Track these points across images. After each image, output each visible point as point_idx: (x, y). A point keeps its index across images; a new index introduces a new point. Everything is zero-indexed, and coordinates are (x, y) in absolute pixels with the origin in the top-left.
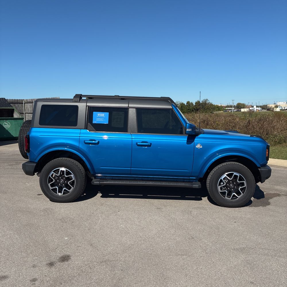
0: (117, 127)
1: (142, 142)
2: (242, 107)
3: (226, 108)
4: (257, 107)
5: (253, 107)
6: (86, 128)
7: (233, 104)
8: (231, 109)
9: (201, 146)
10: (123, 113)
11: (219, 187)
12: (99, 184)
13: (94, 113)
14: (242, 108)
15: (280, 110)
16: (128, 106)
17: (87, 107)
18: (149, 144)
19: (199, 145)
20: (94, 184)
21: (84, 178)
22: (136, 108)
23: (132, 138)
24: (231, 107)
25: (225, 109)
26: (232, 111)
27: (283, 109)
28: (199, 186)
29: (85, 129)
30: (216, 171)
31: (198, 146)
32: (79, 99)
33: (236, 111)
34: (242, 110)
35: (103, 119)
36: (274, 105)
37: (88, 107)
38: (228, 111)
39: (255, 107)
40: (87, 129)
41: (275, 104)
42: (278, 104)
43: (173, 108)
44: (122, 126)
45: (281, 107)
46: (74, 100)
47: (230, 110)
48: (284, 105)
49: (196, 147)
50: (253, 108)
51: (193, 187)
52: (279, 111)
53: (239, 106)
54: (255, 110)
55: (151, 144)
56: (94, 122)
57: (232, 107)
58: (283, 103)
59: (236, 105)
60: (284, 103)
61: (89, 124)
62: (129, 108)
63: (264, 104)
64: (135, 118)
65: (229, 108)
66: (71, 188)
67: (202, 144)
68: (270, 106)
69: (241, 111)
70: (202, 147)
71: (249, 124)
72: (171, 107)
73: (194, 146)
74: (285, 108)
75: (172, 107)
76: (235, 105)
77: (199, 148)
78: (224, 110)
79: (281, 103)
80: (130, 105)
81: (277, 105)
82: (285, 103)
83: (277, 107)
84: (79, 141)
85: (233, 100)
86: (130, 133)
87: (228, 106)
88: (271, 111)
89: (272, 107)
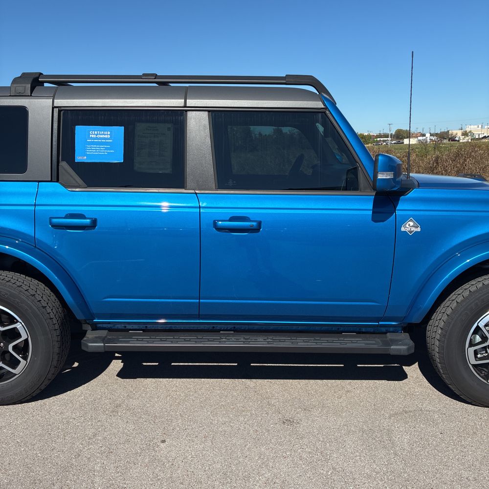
0: (151, 171)
1: (233, 219)
2: (405, 135)
3: (377, 138)
4: (431, 135)
5: (424, 135)
6: (55, 177)
7: (390, 131)
8: (386, 140)
9: (417, 227)
10: (170, 125)
11: (471, 351)
12: (102, 350)
13: (80, 130)
14: (405, 138)
15: (471, 139)
16: (182, 105)
17: (56, 111)
18: (254, 224)
19: (411, 224)
20: (89, 350)
21: (58, 332)
22: (209, 111)
23: (200, 207)
24: (386, 136)
25: (375, 140)
26: (387, 144)
27: (477, 137)
28: (408, 349)
29: (51, 181)
30: (462, 301)
31: (410, 227)
32: (29, 86)
33: (395, 143)
34: (406, 141)
35: (107, 149)
36: (461, 131)
37: (60, 112)
38: (382, 144)
39: (428, 135)
40: (57, 181)
41: (462, 129)
42: (468, 130)
43: (326, 108)
44: (168, 170)
45: (472, 134)
46: (13, 89)
47: (384, 141)
48: (478, 131)
49: (403, 229)
50: (424, 138)
51: (392, 353)
53: (400, 135)
54: (428, 141)
55: (260, 223)
56: (79, 158)
57: (388, 137)
58: (476, 127)
59: (394, 133)
60: (478, 127)
61: (64, 164)
62: (186, 111)
63: (443, 131)
64: (208, 141)
65: (382, 139)
66: (20, 362)
67: (419, 221)
68: (455, 132)
69: (403, 143)
70: (419, 229)
71: (437, 163)
72: (320, 105)
73: (397, 228)
74: (479, 136)
75: (325, 105)
76: (392, 134)
77: (411, 232)
78: (374, 142)
79: (472, 127)
80: (191, 102)
81: (466, 132)
82: (480, 126)
84: (34, 218)
85: (390, 125)
86: (193, 191)
87: (380, 136)
88: (457, 142)
89: (457, 134)
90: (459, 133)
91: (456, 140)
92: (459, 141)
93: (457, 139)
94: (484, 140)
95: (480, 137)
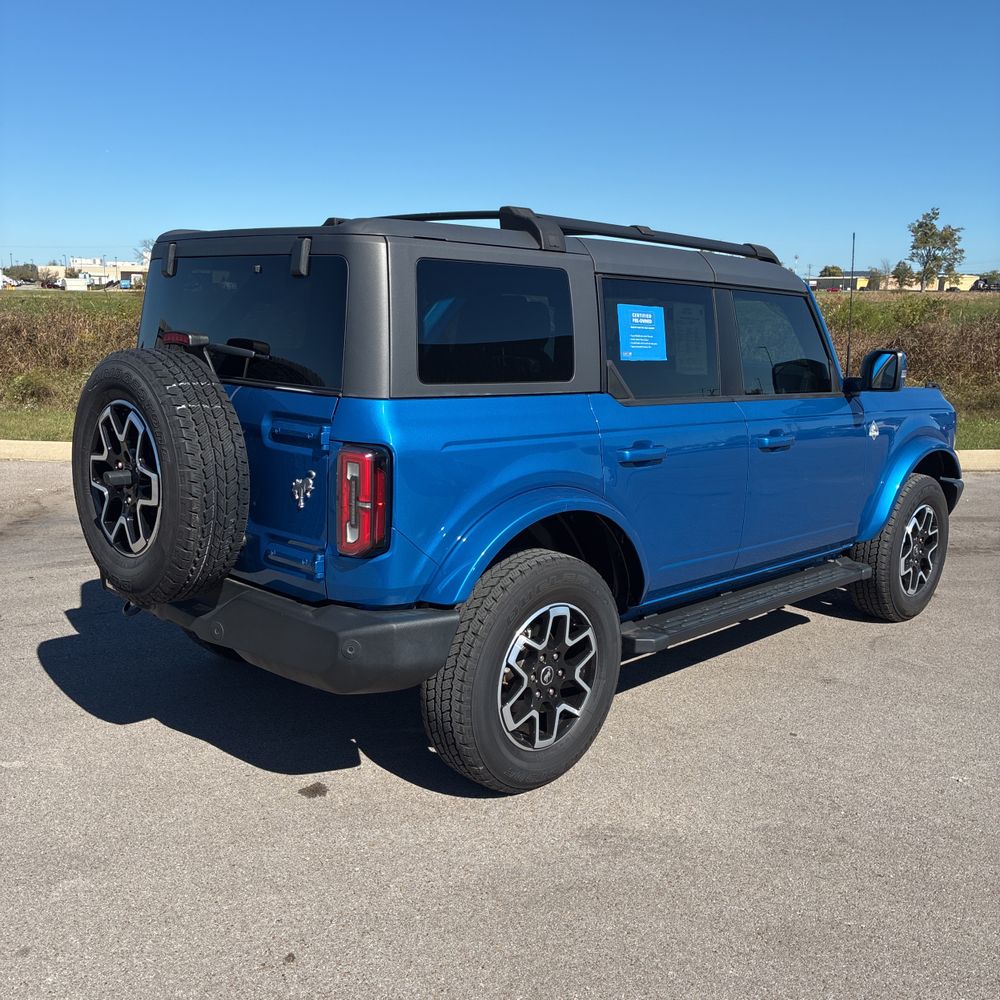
11: (902, 562)
15: (88, 286)
27: (97, 282)
29: (600, 392)
41: (64, 265)
42: (76, 266)
45: (87, 276)
48: (96, 270)
52: (85, 289)
58: (90, 261)
60: (94, 262)
61: (609, 363)
68: (51, 270)
74: (100, 280)
79: (84, 261)
81: (73, 270)
82: (98, 261)
83: (72, 274)
88: (59, 290)
89: (57, 274)
90: (61, 271)
91: (57, 287)
92: (63, 288)
93: (59, 283)
94: (111, 289)
95: (103, 283)
